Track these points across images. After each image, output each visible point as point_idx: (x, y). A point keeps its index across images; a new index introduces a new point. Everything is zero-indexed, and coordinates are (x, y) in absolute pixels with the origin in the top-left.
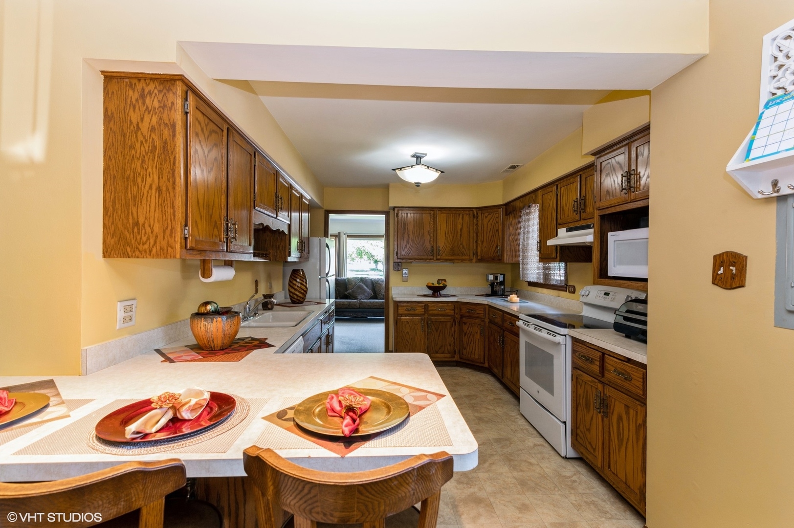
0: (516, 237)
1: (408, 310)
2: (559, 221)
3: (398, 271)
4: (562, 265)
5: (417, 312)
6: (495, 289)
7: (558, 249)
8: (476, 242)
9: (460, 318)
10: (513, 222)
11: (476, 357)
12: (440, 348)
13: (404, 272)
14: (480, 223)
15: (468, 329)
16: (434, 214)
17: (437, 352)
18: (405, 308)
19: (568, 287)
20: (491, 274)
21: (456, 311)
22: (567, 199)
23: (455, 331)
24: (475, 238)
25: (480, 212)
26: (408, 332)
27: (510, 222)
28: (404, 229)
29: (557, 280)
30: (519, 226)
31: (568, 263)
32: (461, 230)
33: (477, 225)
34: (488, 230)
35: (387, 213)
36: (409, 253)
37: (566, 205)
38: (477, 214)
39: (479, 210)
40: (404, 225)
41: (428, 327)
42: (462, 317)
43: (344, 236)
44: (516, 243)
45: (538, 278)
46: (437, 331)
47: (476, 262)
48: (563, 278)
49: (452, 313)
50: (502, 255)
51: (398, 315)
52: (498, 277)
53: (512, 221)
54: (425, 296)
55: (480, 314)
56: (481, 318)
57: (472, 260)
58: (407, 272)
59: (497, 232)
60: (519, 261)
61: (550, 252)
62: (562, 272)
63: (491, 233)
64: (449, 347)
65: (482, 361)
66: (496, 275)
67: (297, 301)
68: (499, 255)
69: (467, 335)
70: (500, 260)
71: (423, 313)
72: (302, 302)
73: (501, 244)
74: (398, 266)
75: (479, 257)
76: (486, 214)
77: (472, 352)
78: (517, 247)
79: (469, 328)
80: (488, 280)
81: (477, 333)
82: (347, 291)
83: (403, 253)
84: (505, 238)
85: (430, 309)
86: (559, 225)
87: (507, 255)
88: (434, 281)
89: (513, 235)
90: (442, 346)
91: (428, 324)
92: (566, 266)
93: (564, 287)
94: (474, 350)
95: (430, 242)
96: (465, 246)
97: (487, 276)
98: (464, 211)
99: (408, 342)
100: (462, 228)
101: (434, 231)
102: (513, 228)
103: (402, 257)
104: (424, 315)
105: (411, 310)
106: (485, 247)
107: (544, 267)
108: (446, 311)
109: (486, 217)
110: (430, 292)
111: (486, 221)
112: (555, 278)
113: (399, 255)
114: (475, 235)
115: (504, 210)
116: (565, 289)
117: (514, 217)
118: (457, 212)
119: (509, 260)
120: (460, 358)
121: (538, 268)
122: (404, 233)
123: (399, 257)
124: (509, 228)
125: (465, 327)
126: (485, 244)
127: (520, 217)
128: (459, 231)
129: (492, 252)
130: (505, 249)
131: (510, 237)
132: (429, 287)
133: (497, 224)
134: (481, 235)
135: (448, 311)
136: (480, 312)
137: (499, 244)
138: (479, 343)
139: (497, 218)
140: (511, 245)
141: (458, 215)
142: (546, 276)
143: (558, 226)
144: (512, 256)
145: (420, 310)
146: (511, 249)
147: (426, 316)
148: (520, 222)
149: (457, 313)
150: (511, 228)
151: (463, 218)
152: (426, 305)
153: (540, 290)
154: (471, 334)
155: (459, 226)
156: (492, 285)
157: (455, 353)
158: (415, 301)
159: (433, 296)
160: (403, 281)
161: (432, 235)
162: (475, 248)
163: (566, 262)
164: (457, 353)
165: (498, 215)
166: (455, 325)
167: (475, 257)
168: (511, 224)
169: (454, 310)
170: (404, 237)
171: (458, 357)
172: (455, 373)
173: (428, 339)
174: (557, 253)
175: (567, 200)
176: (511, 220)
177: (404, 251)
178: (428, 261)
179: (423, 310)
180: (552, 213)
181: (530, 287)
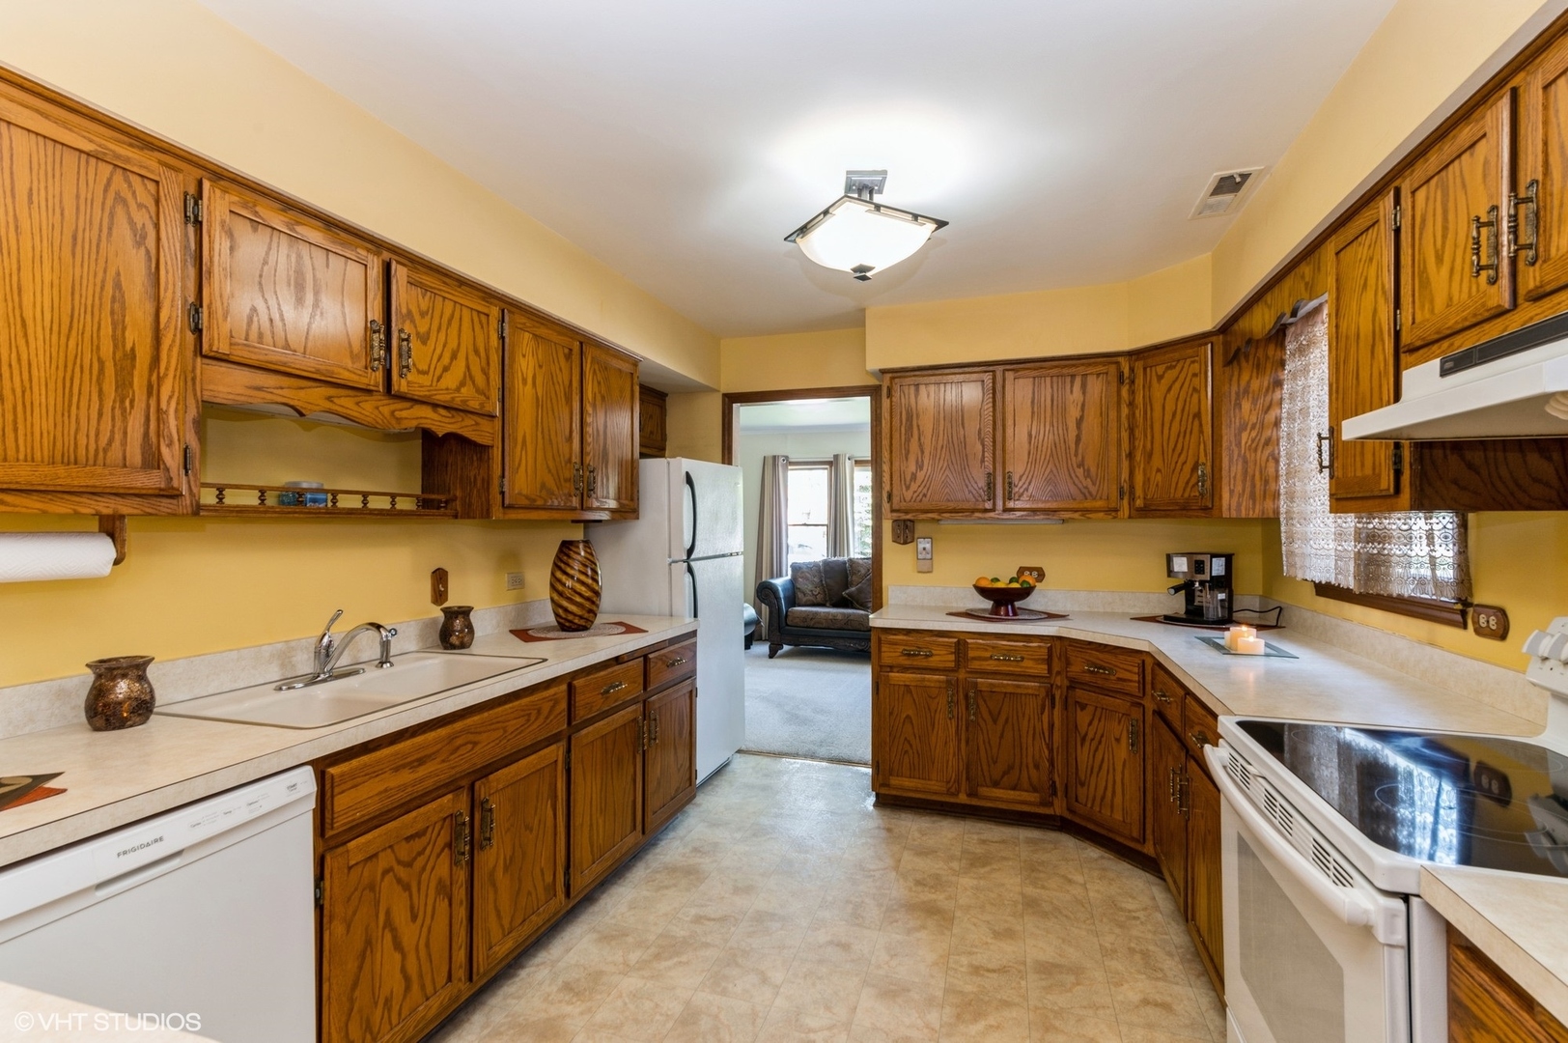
0: (1267, 433)
1: (909, 655)
2: (1406, 339)
3: (905, 543)
4: (1444, 521)
5: (934, 662)
6: (1197, 599)
7: (1406, 454)
8: (1130, 456)
9: (1068, 688)
10: (1255, 384)
11: (1118, 816)
12: (1005, 773)
13: (921, 546)
14: (1139, 399)
15: (1090, 724)
16: (994, 383)
17: (996, 784)
18: (901, 648)
19: (1471, 610)
20: (1183, 555)
21: (1057, 666)
22: (1445, 229)
23: (1052, 726)
24: (1125, 446)
25: (1139, 365)
26: (908, 717)
27: (1243, 383)
28: (910, 428)
29: (1421, 582)
30: (1277, 395)
31: (1471, 516)
32: (1079, 422)
33: (1131, 404)
34: (1168, 418)
35: (873, 392)
36: (925, 495)
37: (1439, 259)
38: (1132, 370)
39: (1136, 360)
40: (907, 420)
41: (967, 708)
42: (1074, 684)
43: (848, 462)
44: (1267, 453)
45: (1338, 571)
46: (995, 721)
47: (1130, 517)
48: (1447, 573)
49: (1042, 669)
50: (1213, 495)
51: (881, 666)
52: (1203, 562)
53: (1249, 382)
54: (968, 615)
55: (1124, 680)
56: (1132, 695)
57: (1116, 510)
58: (928, 546)
59: (1196, 423)
60: (1277, 512)
61: (1368, 471)
62: (1446, 553)
63: (1176, 424)
64: (1033, 772)
65: (1135, 834)
66: (1200, 557)
67: (567, 624)
68: (1202, 494)
69: (1087, 743)
70: (1206, 509)
71: (952, 665)
72: (585, 628)
73: (1210, 457)
74: (905, 532)
75: (1139, 503)
76: (1160, 369)
77: (1103, 798)
78: (1271, 464)
79: (1096, 722)
80: (1170, 572)
81: (1118, 740)
82: (848, 588)
83: (908, 495)
84: (1225, 438)
85: (971, 654)
86: (1404, 352)
87: (1232, 492)
88: (1002, 571)
89: (1253, 427)
90: (1011, 767)
91: (967, 697)
92: (1463, 526)
93: (1452, 611)
94: (1109, 793)
95: (983, 461)
96: (1093, 470)
97: (1169, 559)
98: (1090, 365)
99: (911, 746)
100: (1082, 417)
101: (994, 429)
102: (1254, 402)
103: (903, 505)
104: (954, 670)
105: (914, 655)
106: (1158, 470)
107: (1358, 532)
108: (1023, 664)
109: (1160, 378)
110: (987, 604)
111: (1158, 391)
112: (1413, 571)
113: (896, 500)
114: (1125, 435)
115: (1219, 349)
116: (1459, 618)
117: (1259, 368)
118: (1065, 371)
119: (1238, 509)
120: (1070, 810)
121: (1339, 536)
122: (908, 441)
123: (895, 507)
124: (1238, 405)
125: (1083, 718)
126: (1157, 461)
127: (1282, 364)
128: (1072, 425)
129: (1181, 485)
130: (1224, 473)
131: (1245, 436)
132: (984, 592)
133: (1196, 396)
134: (1146, 436)
135: (1027, 663)
136: (1127, 675)
137: (1202, 459)
138: (1126, 772)
139: (1195, 375)
140: (1245, 462)
141: (1068, 379)
142: (1372, 565)
143: (1404, 358)
144: (1253, 496)
145: (943, 657)
146: (1245, 472)
147: (962, 675)
148: (1279, 384)
149: (1058, 673)
150: (1246, 405)
151: (1084, 386)
152: (961, 644)
153: (1357, 611)
154: (1100, 742)
155: (1074, 413)
156: (1187, 588)
157: (1054, 793)
158: (931, 631)
159: (993, 616)
160: (919, 572)
161: (988, 442)
162: (1125, 475)
163: (1461, 511)
164: (1059, 794)
165: (1196, 365)
166: (1053, 706)
167: (1125, 502)
168: (1246, 391)
169: (1049, 661)
170: (908, 452)
171: (1064, 805)
172: (1045, 857)
173: (967, 742)
174: (1398, 474)
175: (1444, 237)
176: (1245, 377)
177: (908, 488)
178: (977, 514)
179: (952, 657)
180: (1375, 311)
181: (1322, 600)
